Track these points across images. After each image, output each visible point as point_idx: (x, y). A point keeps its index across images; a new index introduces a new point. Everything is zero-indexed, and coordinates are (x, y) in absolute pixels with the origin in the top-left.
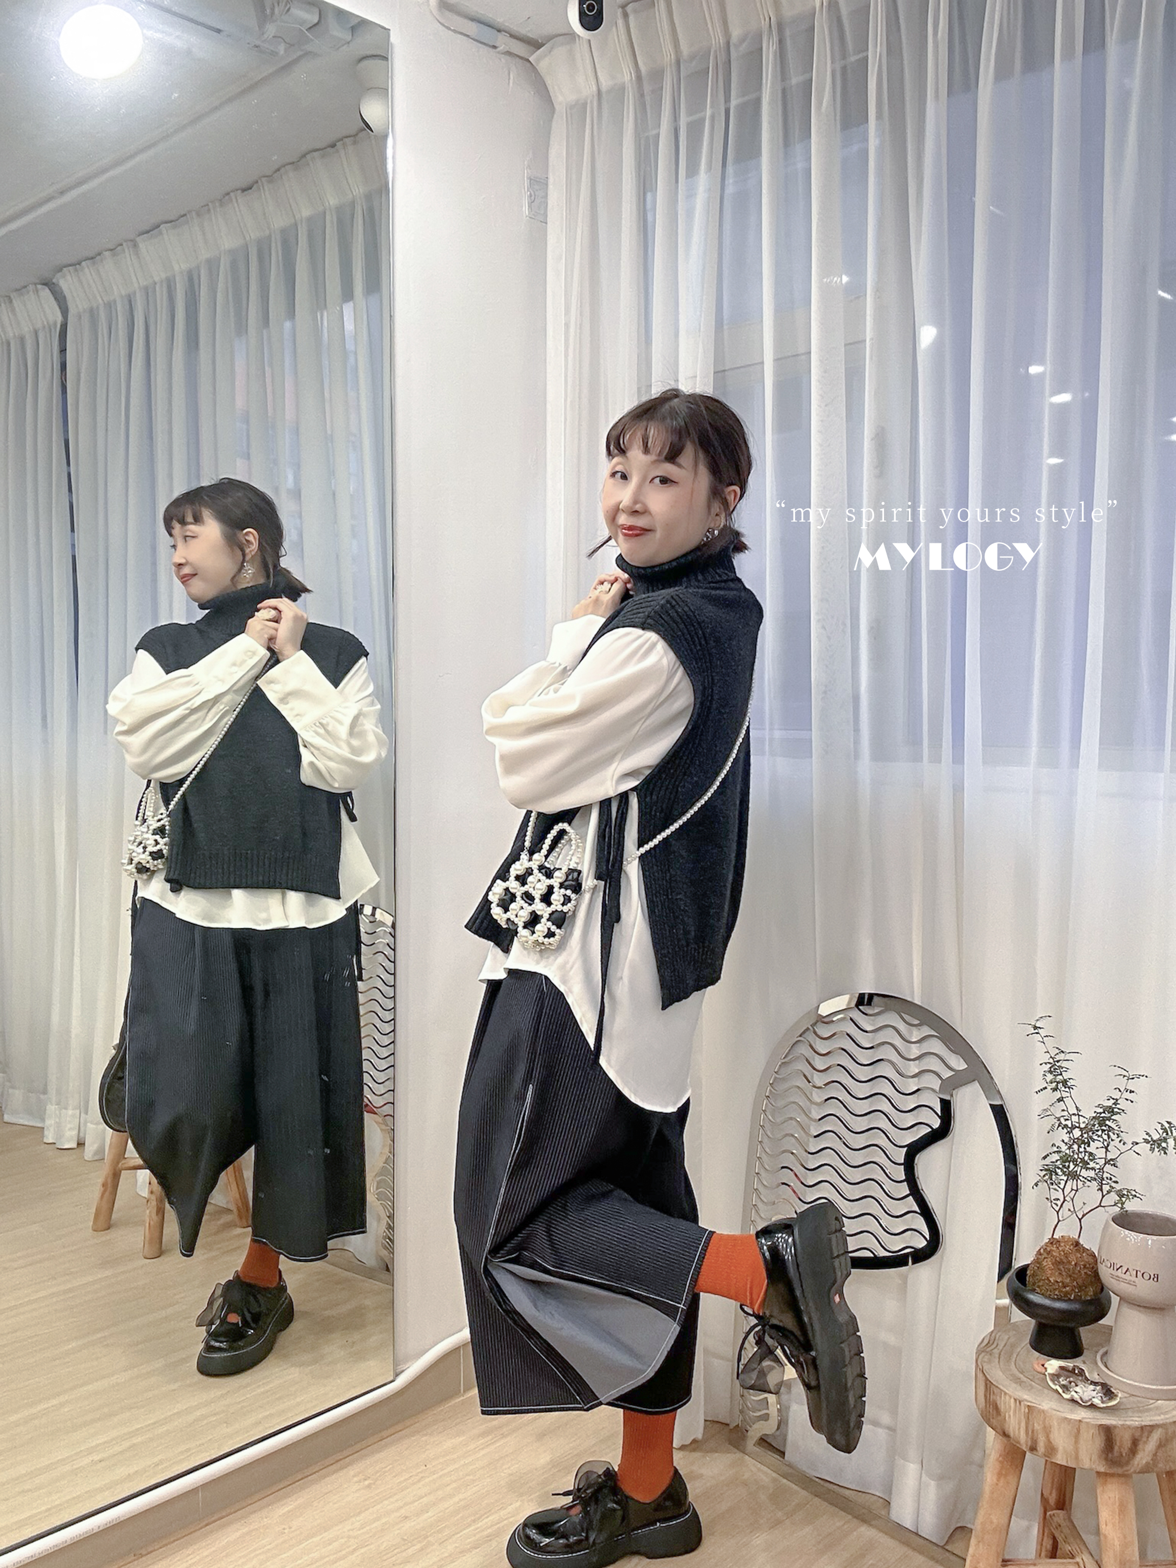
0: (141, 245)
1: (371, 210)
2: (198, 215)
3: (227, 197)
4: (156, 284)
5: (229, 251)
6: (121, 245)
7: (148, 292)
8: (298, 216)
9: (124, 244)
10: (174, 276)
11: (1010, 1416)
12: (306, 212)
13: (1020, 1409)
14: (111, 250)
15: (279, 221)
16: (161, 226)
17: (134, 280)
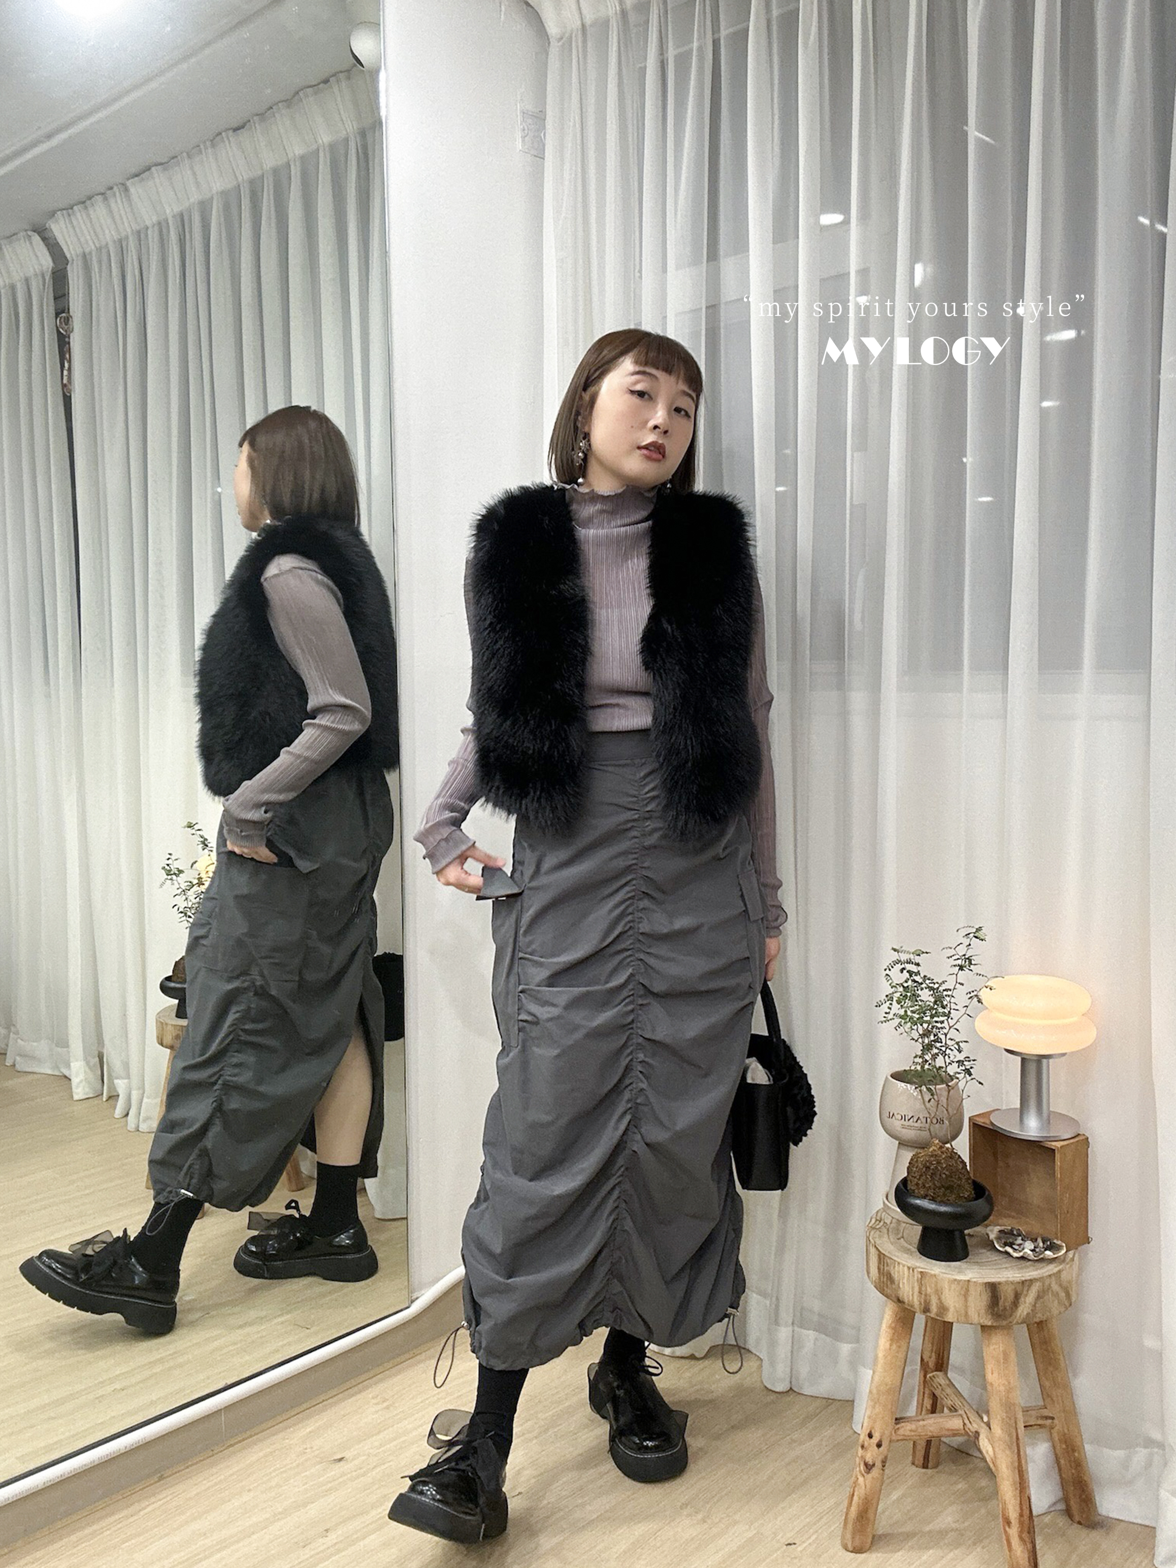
0: (132, 190)
1: (365, 147)
2: (189, 157)
3: (219, 137)
4: (147, 228)
5: (222, 192)
6: (111, 188)
7: (140, 235)
8: (291, 155)
9: (115, 188)
10: (167, 221)
12: (297, 149)
14: (103, 194)
15: (270, 160)
16: (153, 169)
17: (126, 224)
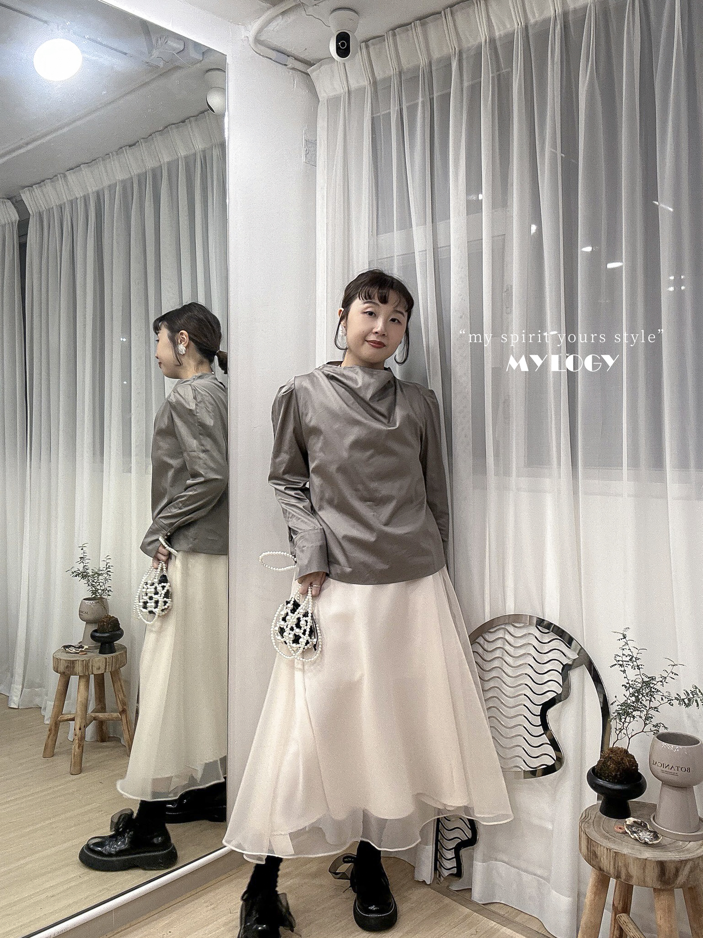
0: (69, 177)
2: (103, 159)
3: (121, 150)
4: (77, 199)
5: (122, 181)
6: (57, 176)
7: (73, 203)
8: (162, 161)
11: (604, 858)
12: (167, 159)
13: (610, 854)
14: (50, 179)
15: (151, 164)
16: (82, 166)
17: (64, 196)
